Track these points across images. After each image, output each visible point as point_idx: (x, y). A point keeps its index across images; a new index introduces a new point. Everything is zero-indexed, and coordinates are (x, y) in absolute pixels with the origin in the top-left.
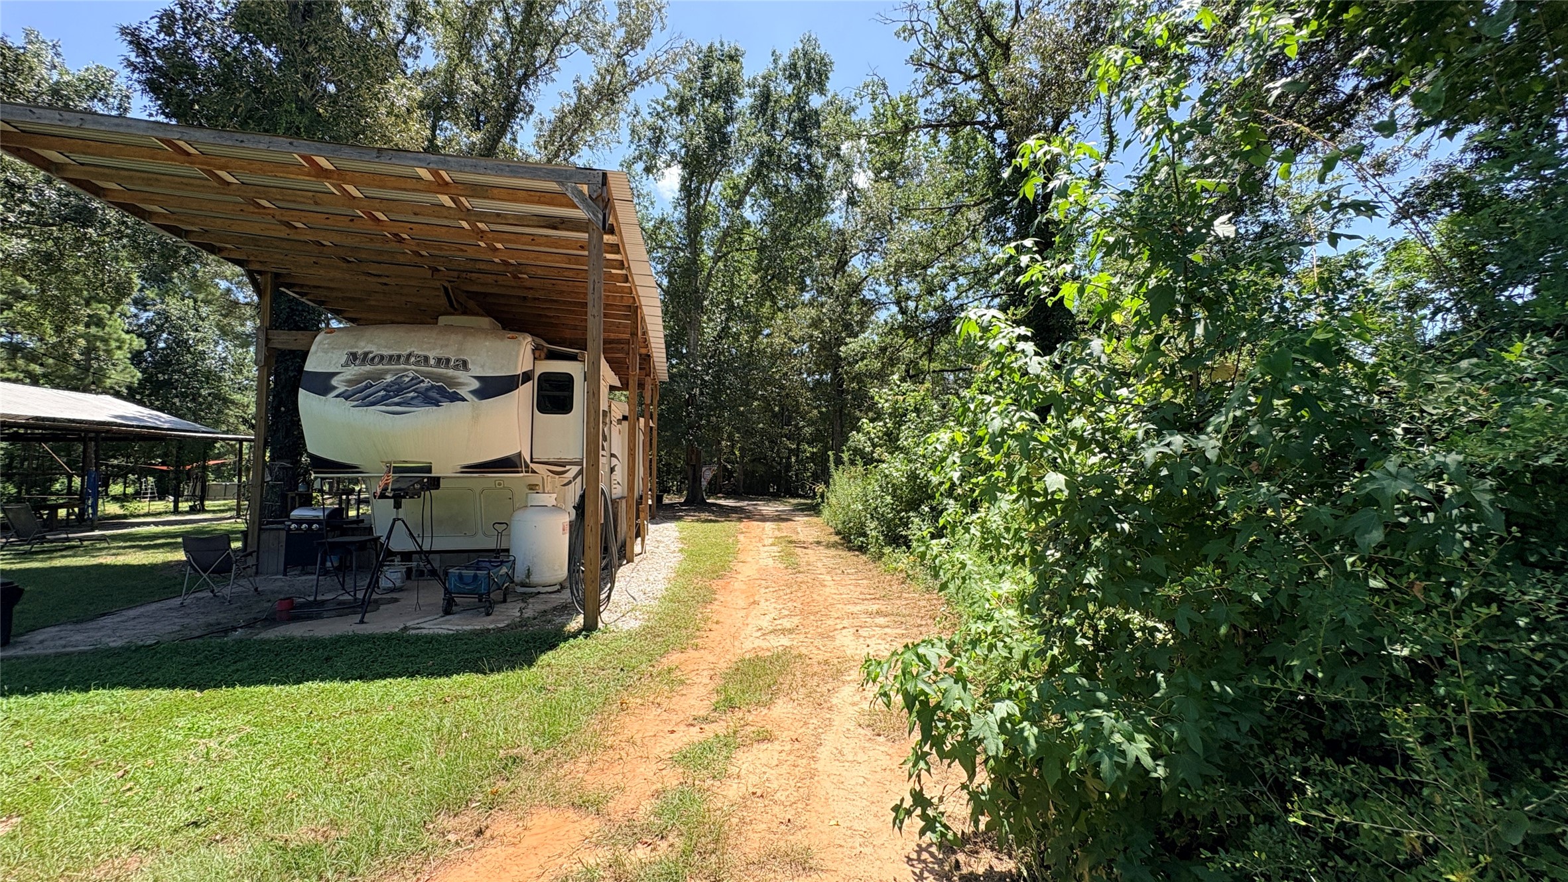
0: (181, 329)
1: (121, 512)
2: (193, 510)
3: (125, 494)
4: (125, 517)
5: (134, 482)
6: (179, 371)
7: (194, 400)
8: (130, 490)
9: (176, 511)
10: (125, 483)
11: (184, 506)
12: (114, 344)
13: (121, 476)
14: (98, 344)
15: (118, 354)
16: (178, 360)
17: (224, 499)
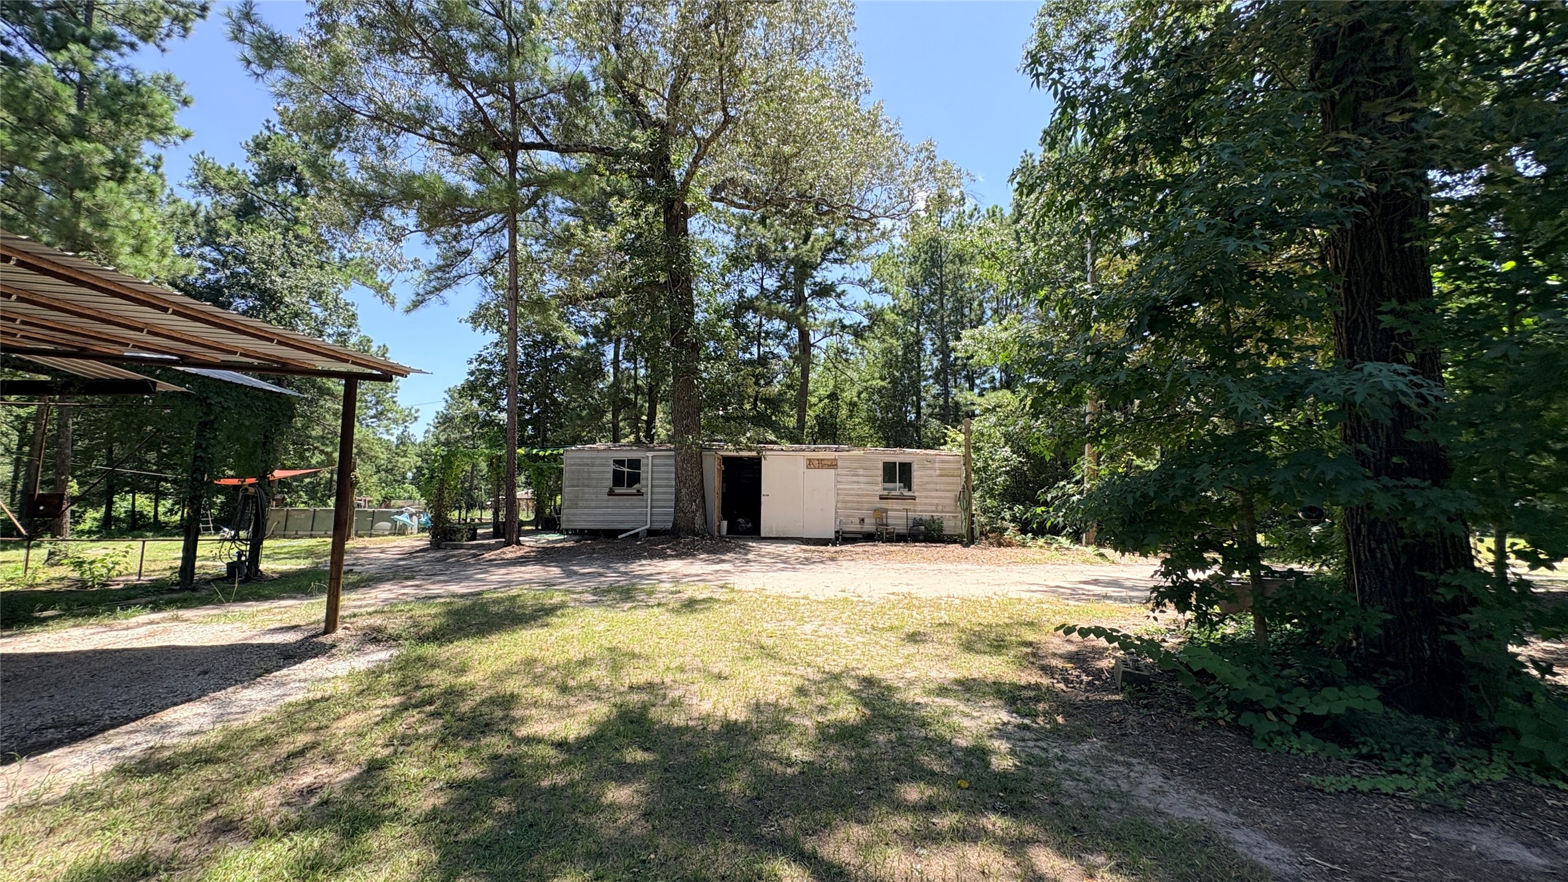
17: (311, 536)
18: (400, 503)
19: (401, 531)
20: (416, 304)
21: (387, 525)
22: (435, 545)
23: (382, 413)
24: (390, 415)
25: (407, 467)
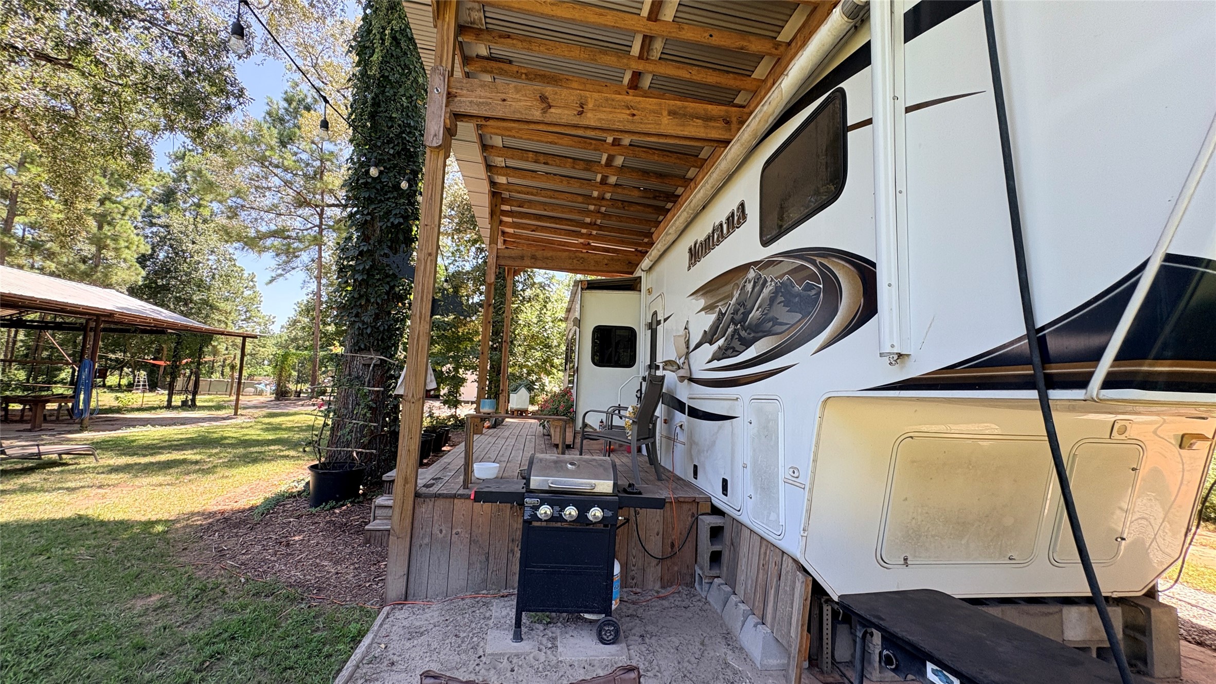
0: (180, 242)
1: (115, 404)
2: (185, 405)
3: (119, 385)
4: (119, 410)
5: (128, 374)
6: (176, 278)
7: (186, 304)
8: (124, 382)
9: (169, 406)
10: (121, 375)
11: (177, 400)
12: (123, 244)
13: (118, 369)
14: (108, 241)
15: (126, 254)
16: (176, 268)
17: (209, 394)
18: (260, 378)
19: (260, 393)
20: (271, 281)
21: (253, 390)
22: (277, 399)
23: (250, 318)
24: (255, 320)
25: (266, 355)
